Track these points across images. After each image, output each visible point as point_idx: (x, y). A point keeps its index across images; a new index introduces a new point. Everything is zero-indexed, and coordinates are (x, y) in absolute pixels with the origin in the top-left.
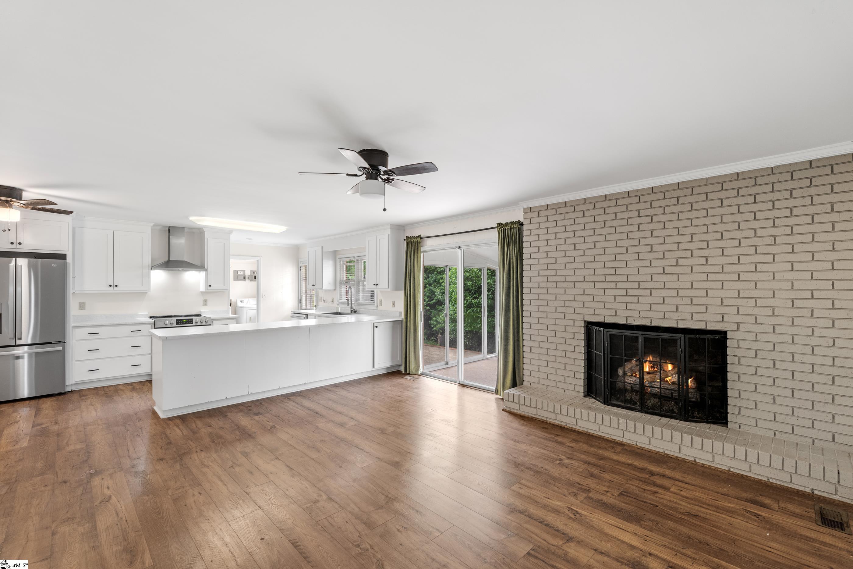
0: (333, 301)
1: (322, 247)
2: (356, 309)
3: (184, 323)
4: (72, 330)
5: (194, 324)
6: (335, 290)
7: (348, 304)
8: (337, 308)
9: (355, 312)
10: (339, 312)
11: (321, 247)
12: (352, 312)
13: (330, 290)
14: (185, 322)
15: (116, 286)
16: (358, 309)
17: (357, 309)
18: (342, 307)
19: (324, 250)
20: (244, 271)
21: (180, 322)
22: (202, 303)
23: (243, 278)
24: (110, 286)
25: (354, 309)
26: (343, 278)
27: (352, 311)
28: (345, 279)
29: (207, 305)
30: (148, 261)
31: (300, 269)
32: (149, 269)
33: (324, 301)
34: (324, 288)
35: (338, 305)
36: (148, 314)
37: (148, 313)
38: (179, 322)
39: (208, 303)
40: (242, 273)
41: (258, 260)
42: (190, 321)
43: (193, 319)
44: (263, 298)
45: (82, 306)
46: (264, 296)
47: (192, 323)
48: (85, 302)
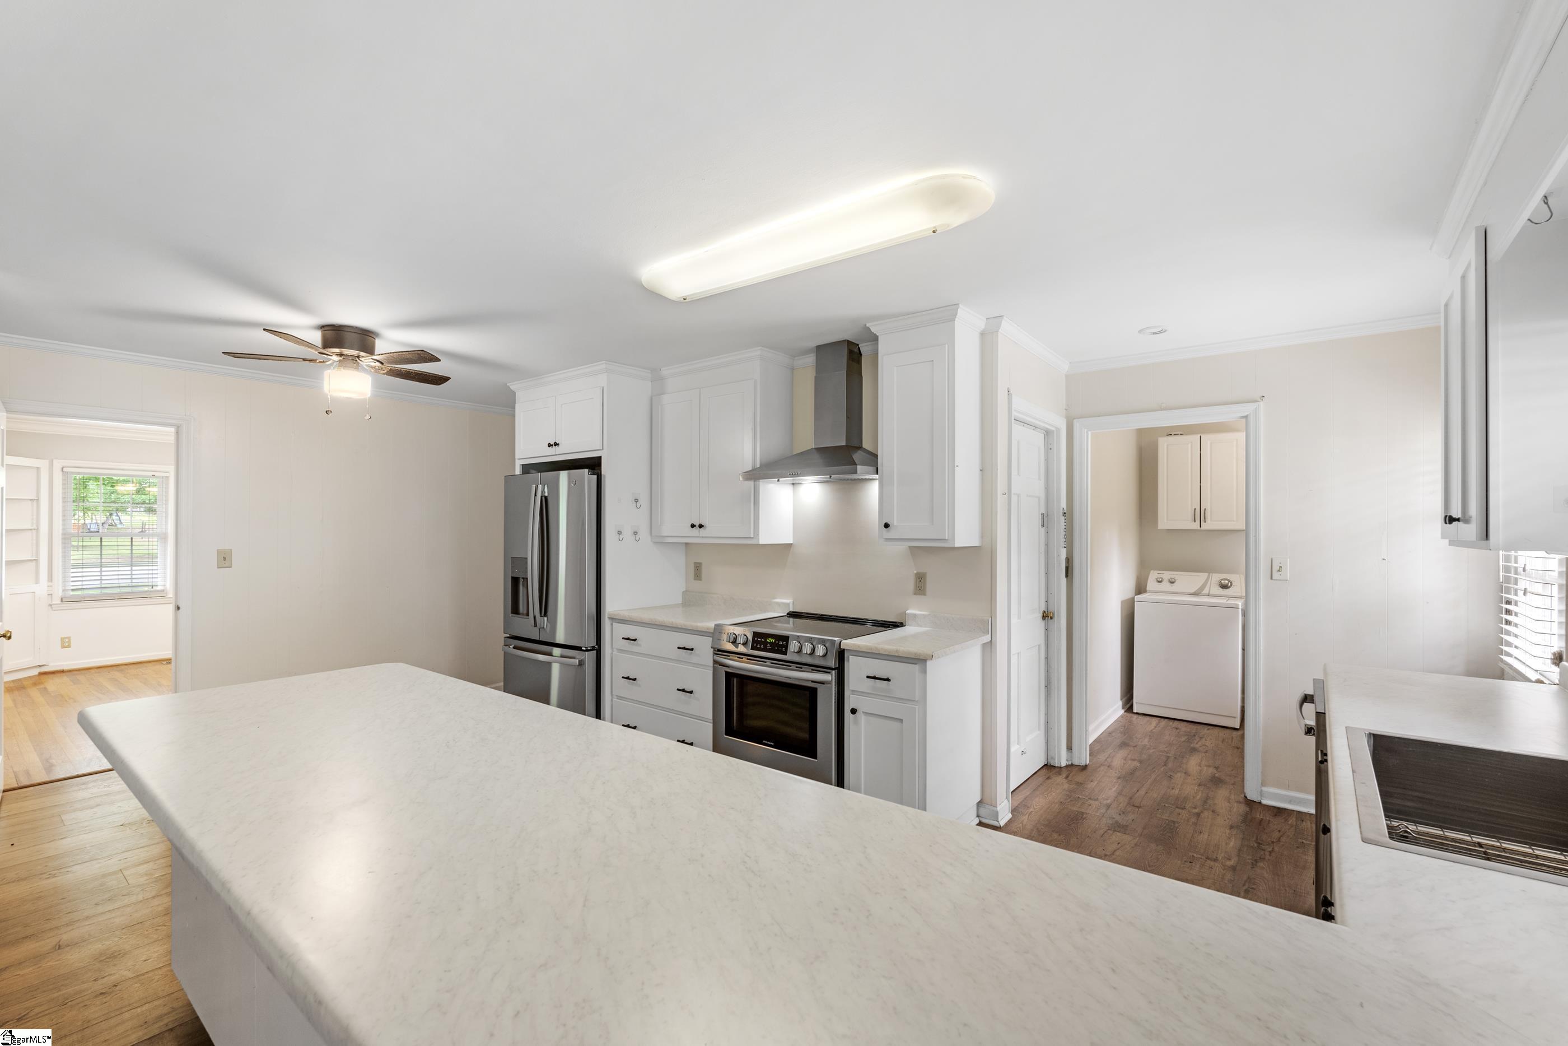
3: (769, 646)
4: (611, 625)
5: (790, 656)
14: (771, 643)
15: (701, 526)
21: (761, 643)
22: (911, 585)
24: (693, 526)
29: (924, 593)
30: (753, 455)
38: (758, 642)
41: (1246, 417)
42: (781, 643)
43: (788, 637)
44: (1272, 578)
45: (697, 571)
46: (1276, 568)
47: (785, 653)
48: (701, 563)
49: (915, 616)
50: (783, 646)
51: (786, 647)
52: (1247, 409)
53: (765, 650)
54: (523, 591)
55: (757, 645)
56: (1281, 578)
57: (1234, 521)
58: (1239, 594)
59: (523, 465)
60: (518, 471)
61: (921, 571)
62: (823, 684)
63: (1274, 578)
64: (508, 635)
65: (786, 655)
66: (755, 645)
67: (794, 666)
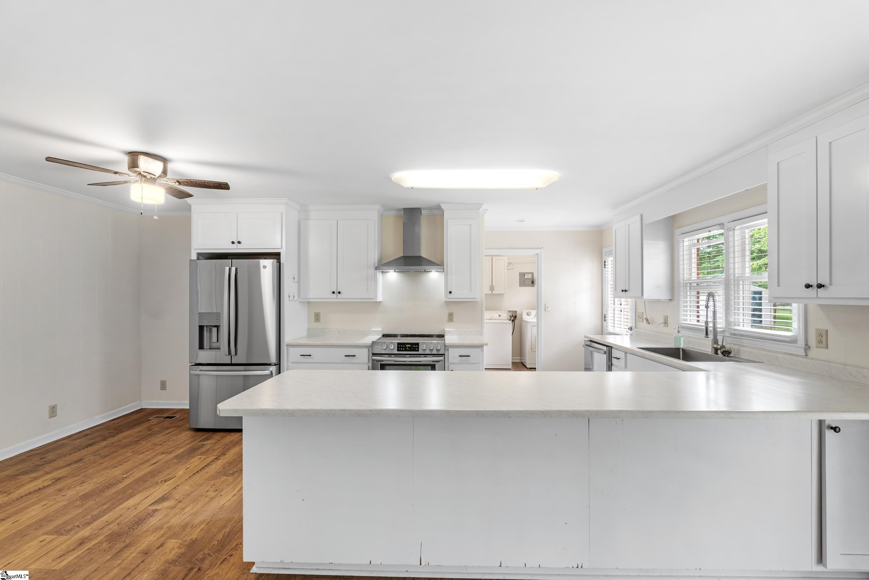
0: (666, 323)
1: (642, 216)
2: (728, 347)
3: (407, 349)
4: (287, 349)
5: (421, 352)
6: (671, 300)
7: (707, 334)
8: (677, 339)
9: (727, 353)
10: (682, 346)
11: (638, 218)
12: (716, 353)
13: (659, 301)
14: (409, 347)
15: (339, 293)
16: (736, 347)
17: (733, 346)
18: (690, 337)
19: (646, 221)
20: (532, 274)
21: (403, 348)
22: (446, 317)
23: (530, 283)
24: (333, 293)
25: (723, 347)
26: (690, 274)
27: (716, 350)
28: (694, 276)
29: (453, 321)
30: (374, 258)
31: (605, 265)
32: (374, 270)
33: (647, 320)
34: (646, 296)
35: (679, 332)
36: (381, 331)
37: (381, 329)
38: (401, 347)
39: (455, 318)
40: (530, 276)
41: (537, 254)
42: (414, 346)
43: (419, 343)
44: (545, 310)
45: (317, 318)
46: (546, 307)
47: (418, 351)
48: (319, 313)
49: (449, 331)
50: (416, 348)
51: (418, 348)
52: (538, 251)
53: (406, 350)
54: (207, 335)
55: (400, 349)
56: (548, 310)
57: (503, 290)
58: (505, 319)
59: (198, 253)
60: (194, 257)
61: (451, 312)
62: (439, 362)
63: (546, 310)
64: (194, 364)
65: (419, 351)
66: (399, 349)
67: (422, 356)
